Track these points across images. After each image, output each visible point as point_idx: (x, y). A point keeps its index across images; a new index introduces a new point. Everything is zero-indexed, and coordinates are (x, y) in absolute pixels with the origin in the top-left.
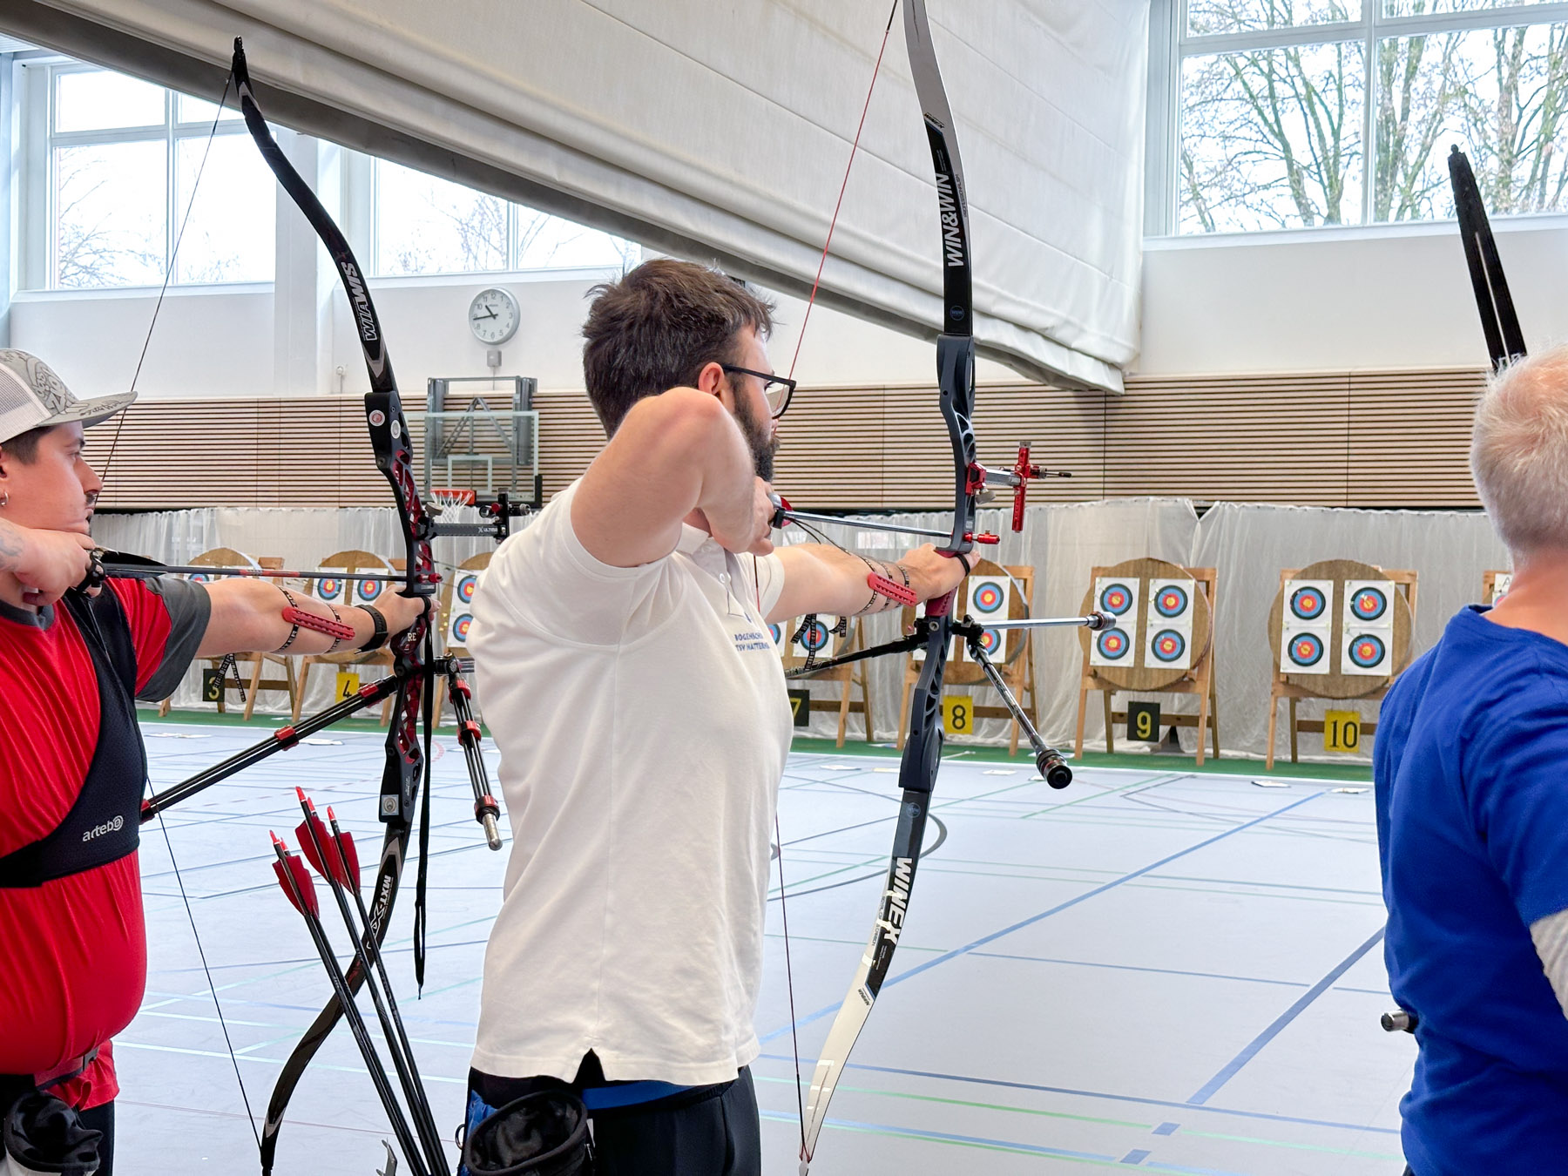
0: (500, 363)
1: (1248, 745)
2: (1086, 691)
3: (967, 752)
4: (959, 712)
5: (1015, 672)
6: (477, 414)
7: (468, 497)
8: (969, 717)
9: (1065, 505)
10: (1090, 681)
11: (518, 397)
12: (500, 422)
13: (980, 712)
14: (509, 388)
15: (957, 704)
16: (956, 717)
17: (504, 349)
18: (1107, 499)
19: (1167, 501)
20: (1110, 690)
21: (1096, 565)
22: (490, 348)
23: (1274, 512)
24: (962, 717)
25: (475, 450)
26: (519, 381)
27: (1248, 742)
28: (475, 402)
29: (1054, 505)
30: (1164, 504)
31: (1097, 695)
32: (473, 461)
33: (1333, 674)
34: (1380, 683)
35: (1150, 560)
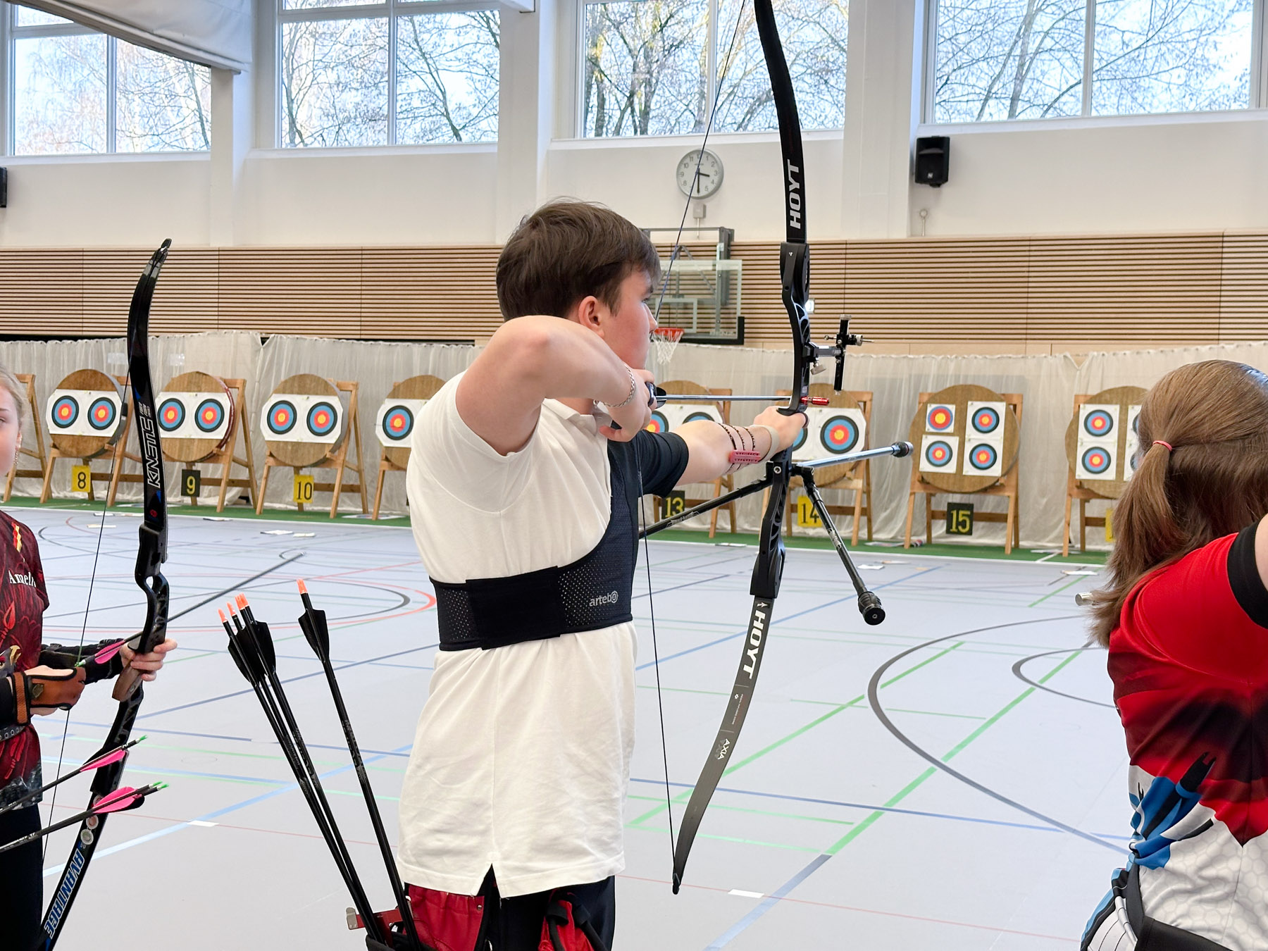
4: (82, 477)
5: (117, 449)
8: (88, 480)
15: (80, 471)
16: (80, 481)
24: (84, 480)
33: (297, 451)
34: (322, 457)
35: (198, 372)
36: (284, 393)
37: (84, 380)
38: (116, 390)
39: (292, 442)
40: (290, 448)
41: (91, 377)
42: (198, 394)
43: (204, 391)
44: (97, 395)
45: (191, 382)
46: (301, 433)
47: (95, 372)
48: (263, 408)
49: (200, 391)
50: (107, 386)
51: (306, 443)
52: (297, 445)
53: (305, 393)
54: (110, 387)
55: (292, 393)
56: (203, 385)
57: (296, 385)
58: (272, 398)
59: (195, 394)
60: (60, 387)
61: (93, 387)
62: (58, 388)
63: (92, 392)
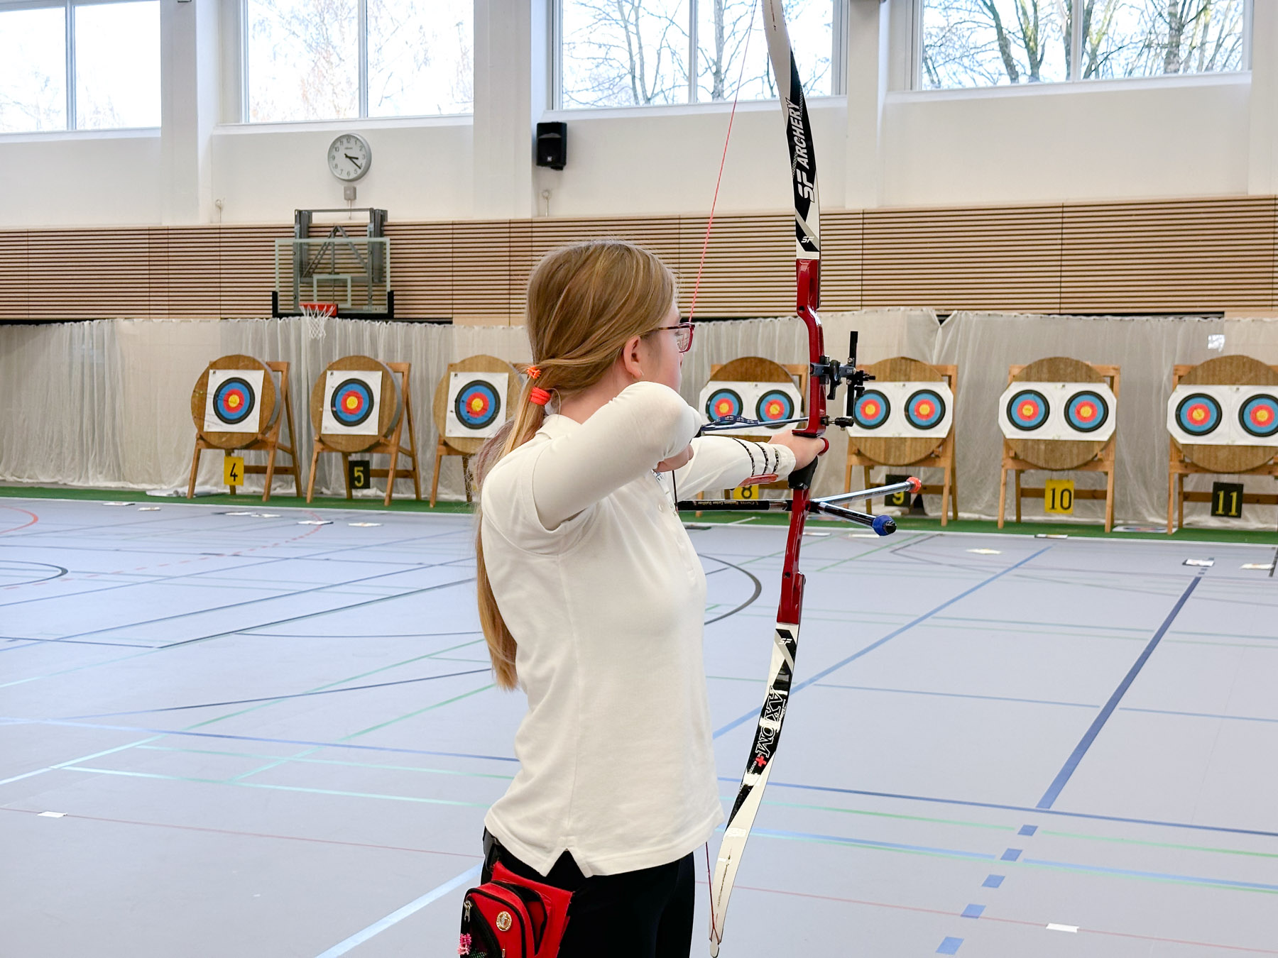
0: (355, 198)
1: (979, 509)
2: (851, 466)
3: (753, 518)
6: (337, 240)
7: (332, 309)
9: (830, 314)
10: (854, 458)
11: (372, 226)
12: (356, 247)
14: (364, 218)
17: (360, 186)
18: (865, 309)
19: (915, 310)
20: (870, 465)
22: (346, 184)
23: (1002, 319)
24: (749, 489)
25: (336, 270)
26: (372, 211)
27: (980, 506)
28: (336, 230)
30: (912, 313)
32: (335, 280)
33: (1052, 451)
34: (1090, 457)
35: (903, 358)
36: (1028, 379)
37: (747, 369)
38: (792, 381)
39: (1045, 441)
40: (1043, 447)
41: (756, 365)
42: (907, 384)
43: (915, 380)
44: (765, 387)
45: (894, 370)
46: (1056, 429)
47: (761, 361)
48: (1001, 399)
49: (909, 380)
50: (778, 376)
51: (1065, 441)
52: (1053, 445)
53: (1059, 381)
54: (783, 377)
55: (1040, 380)
56: (912, 374)
57: (1045, 370)
58: (1011, 387)
59: (901, 384)
60: (715, 378)
61: (759, 377)
62: (711, 380)
63: (760, 385)
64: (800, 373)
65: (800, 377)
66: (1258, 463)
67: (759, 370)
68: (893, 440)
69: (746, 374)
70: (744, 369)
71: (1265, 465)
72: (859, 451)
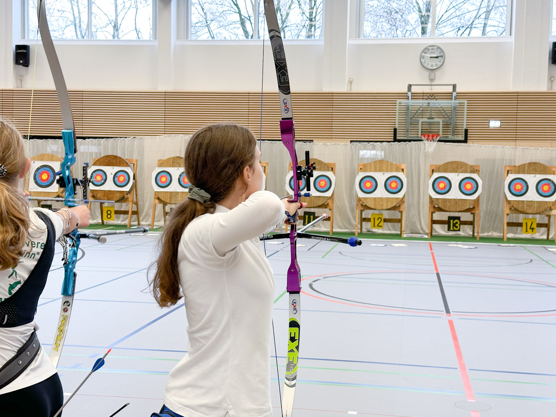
2: (156, 204)
3: (112, 227)
4: (109, 212)
5: (130, 198)
8: (113, 214)
9: (150, 137)
10: (157, 201)
13: (117, 212)
15: (108, 209)
16: (108, 214)
18: (166, 135)
20: (165, 204)
21: (160, 159)
24: (110, 214)
29: (146, 137)
30: (185, 137)
31: (160, 206)
37: (109, 160)
38: (129, 166)
41: (113, 159)
42: (179, 168)
44: (117, 169)
47: (116, 157)
50: (123, 164)
54: (125, 165)
59: (177, 168)
60: (96, 164)
61: (115, 164)
62: (93, 165)
63: (115, 167)
64: (134, 163)
65: (134, 164)
66: (320, 203)
67: (114, 161)
68: (174, 193)
69: (109, 163)
70: (108, 161)
71: (324, 204)
72: (158, 197)
